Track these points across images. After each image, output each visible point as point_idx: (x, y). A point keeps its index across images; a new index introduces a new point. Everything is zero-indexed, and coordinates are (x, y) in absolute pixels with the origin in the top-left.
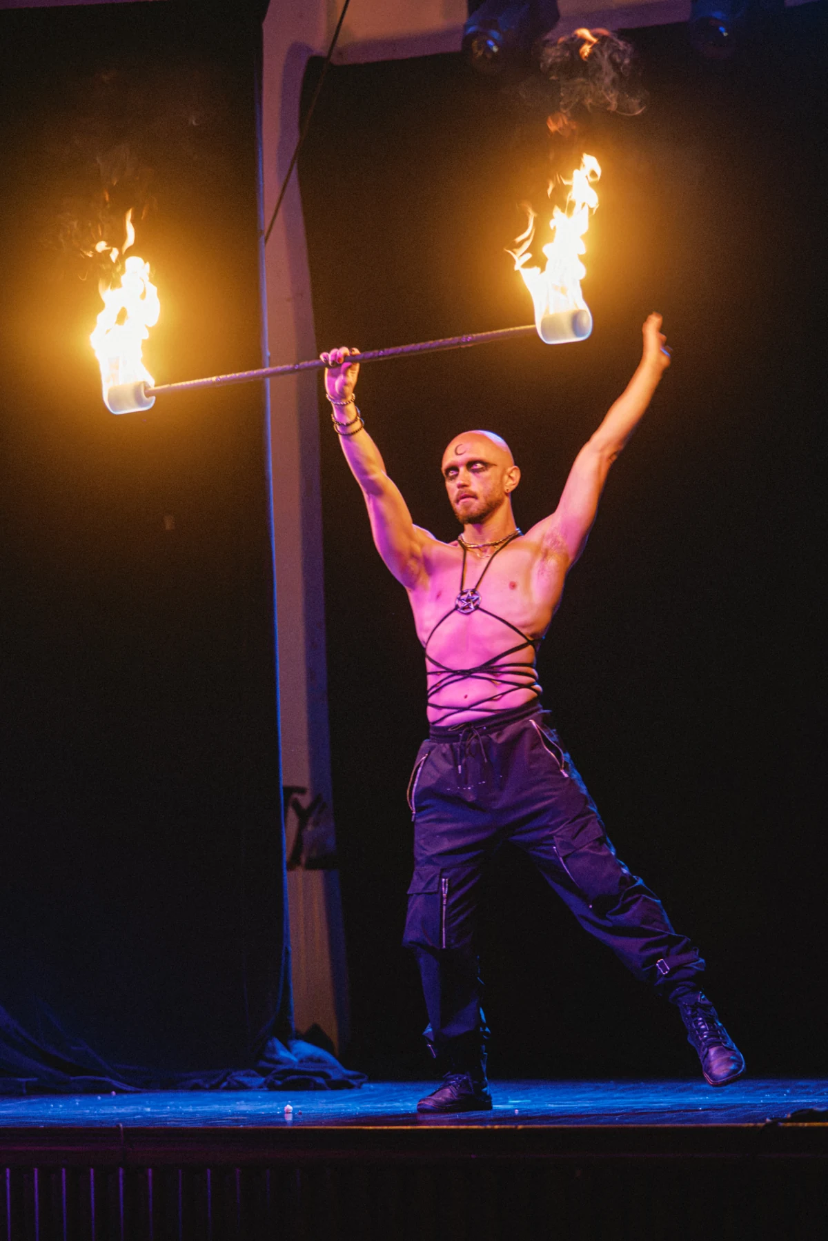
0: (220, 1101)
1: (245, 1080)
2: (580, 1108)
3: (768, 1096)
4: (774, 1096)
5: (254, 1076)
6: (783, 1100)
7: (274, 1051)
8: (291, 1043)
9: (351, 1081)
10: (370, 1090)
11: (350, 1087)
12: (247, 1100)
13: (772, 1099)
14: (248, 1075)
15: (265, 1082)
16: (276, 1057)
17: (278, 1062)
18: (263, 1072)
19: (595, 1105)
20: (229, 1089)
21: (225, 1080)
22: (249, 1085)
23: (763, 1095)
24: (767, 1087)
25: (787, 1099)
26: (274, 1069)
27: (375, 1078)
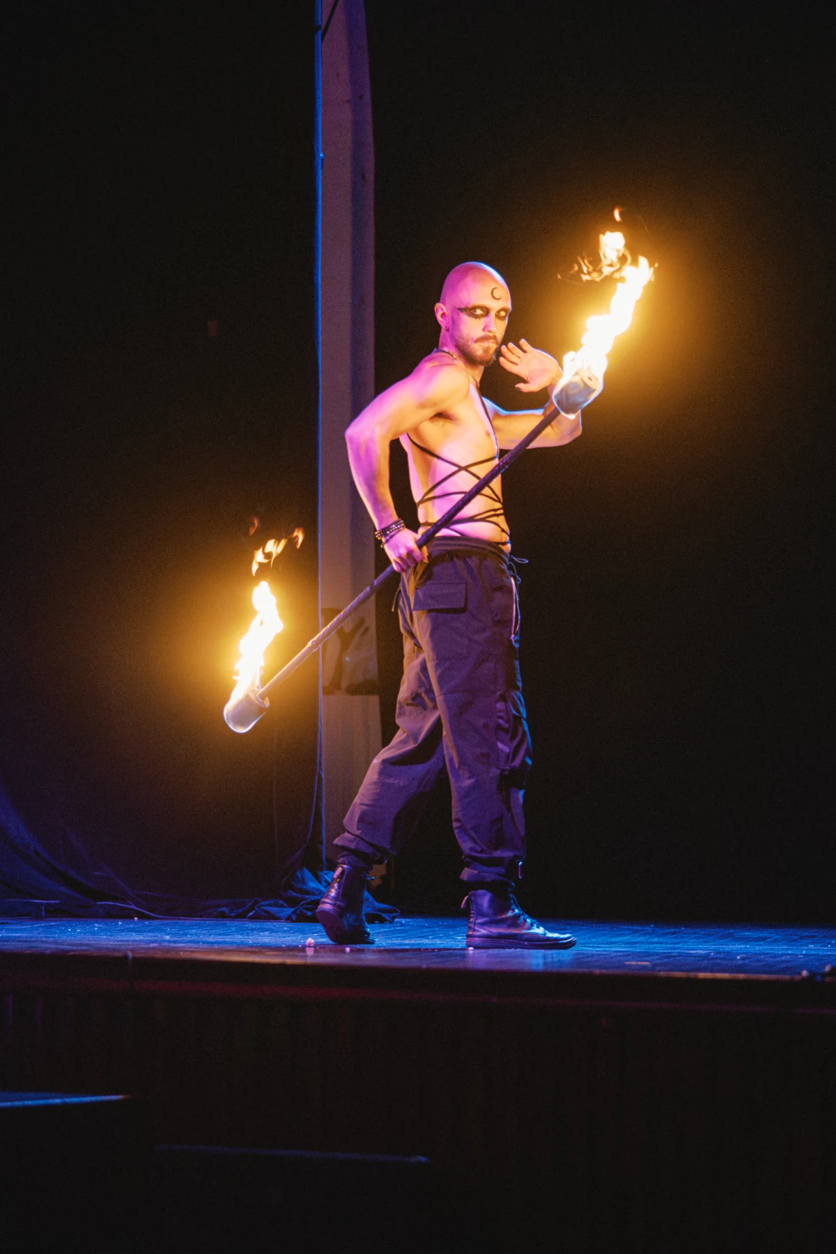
0: (241, 931)
1: (273, 910)
2: (614, 952)
3: (811, 946)
4: (818, 947)
5: (282, 906)
6: (827, 951)
7: (303, 881)
8: (320, 873)
9: (383, 915)
10: (402, 925)
11: (382, 921)
12: (272, 931)
13: (815, 950)
14: (276, 905)
15: (294, 912)
16: (305, 887)
17: (308, 892)
18: (292, 902)
19: (631, 949)
20: (255, 918)
21: (252, 908)
22: (277, 915)
23: (806, 945)
24: (813, 937)
25: (830, 950)
26: (304, 899)
27: (406, 914)
